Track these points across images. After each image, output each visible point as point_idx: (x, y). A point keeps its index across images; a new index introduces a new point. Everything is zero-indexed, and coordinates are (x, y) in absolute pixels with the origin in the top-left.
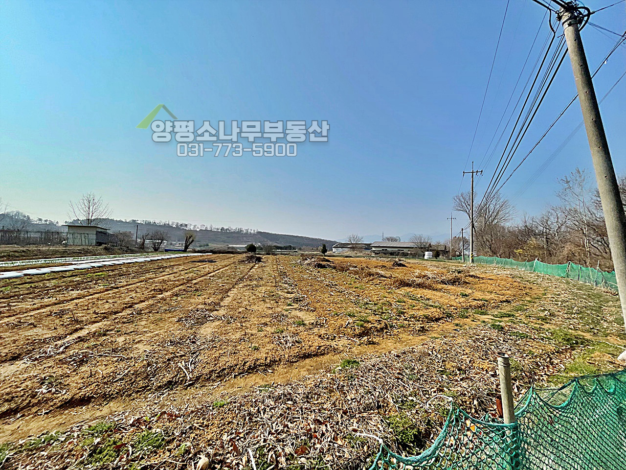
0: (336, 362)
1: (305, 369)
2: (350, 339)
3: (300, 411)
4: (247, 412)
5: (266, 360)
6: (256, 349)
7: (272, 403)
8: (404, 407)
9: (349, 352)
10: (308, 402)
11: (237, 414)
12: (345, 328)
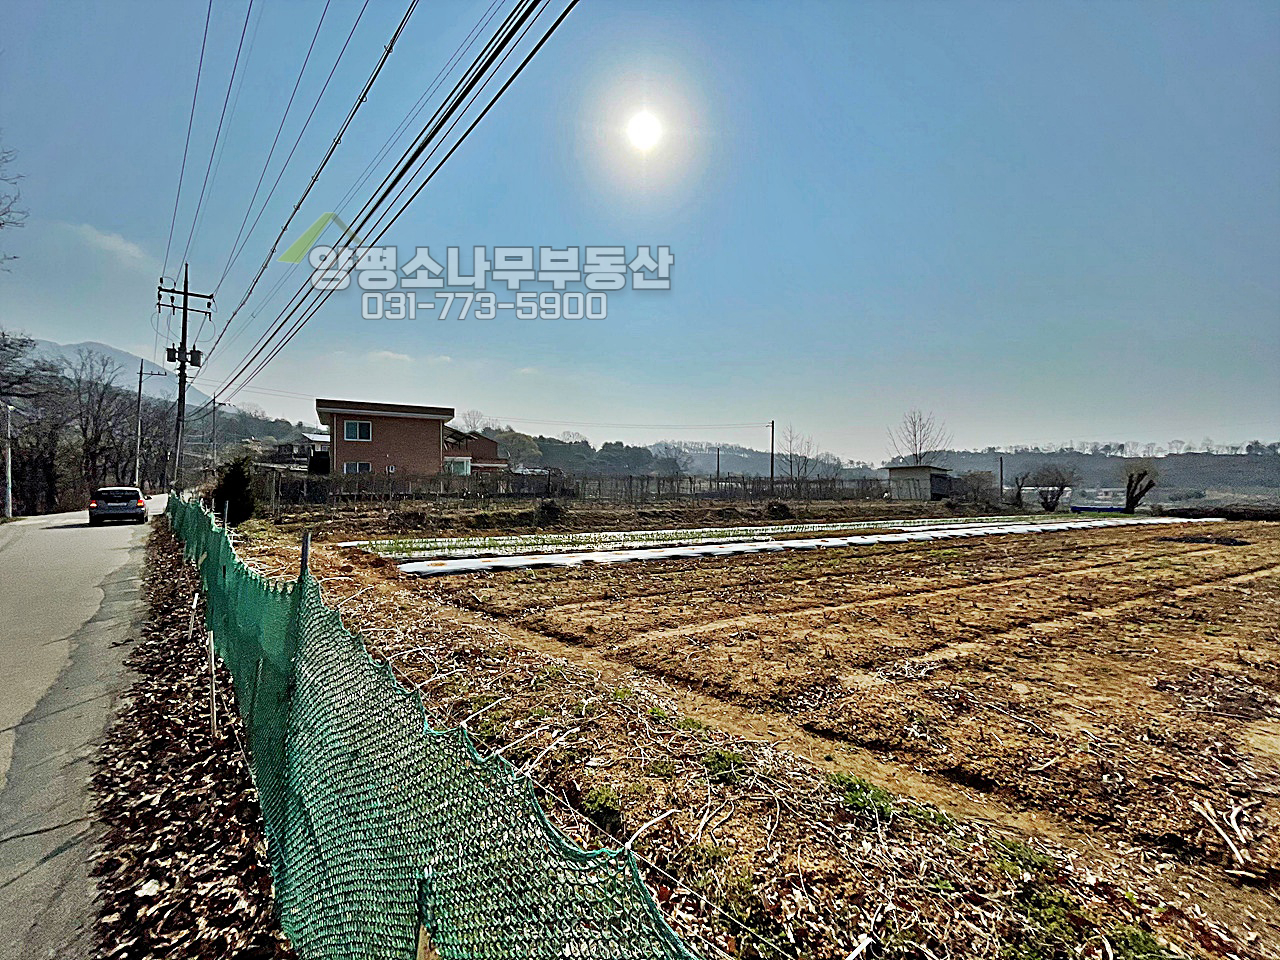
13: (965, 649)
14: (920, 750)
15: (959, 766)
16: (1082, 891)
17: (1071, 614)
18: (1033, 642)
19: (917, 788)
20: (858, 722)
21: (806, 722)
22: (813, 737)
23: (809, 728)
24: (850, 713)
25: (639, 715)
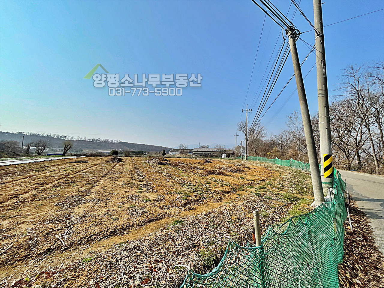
0: (169, 222)
1: (149, 229)
2: (178, 208)
3: (146, 256)
4: (108, 262)
5: (123, 226)
6: (116, 219)
7: (127, 254)
8: (209, 245)
9: (178, 215)
10: (151, 250)
11: (101, 265)
12: (176, 201)
18: (17, 202)
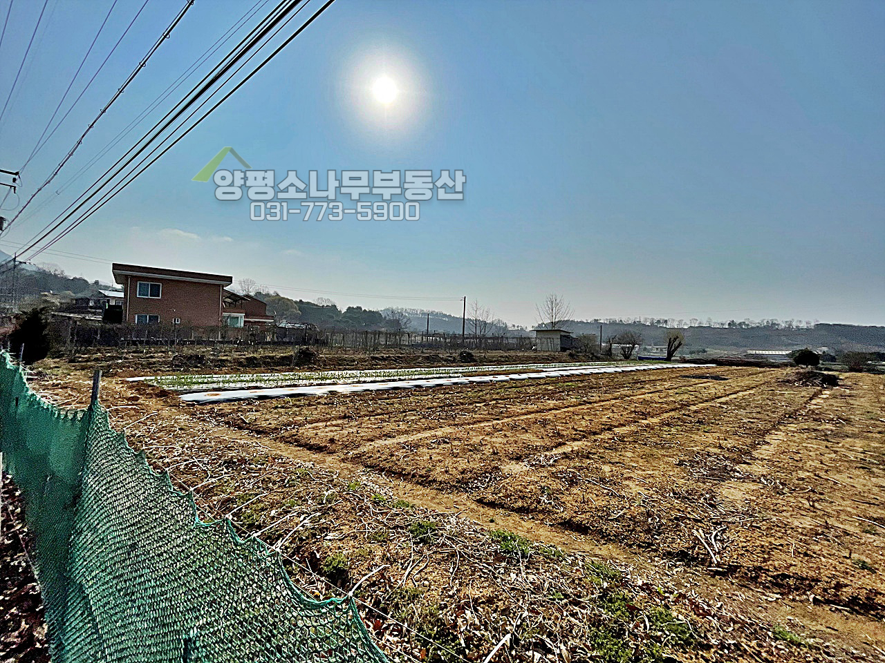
6: (866, 568)
13: (576, 445)
14: (548, 511)
15: (570, 519)
16: (635, 590)
17: (635, 422)
18: (614, 440)
19: (544, 535)
20: (511, 495)
21: (479, 498)
22: (483, 507)
23: (480, 502)
24: (506, 490)
25: (365, 500)
